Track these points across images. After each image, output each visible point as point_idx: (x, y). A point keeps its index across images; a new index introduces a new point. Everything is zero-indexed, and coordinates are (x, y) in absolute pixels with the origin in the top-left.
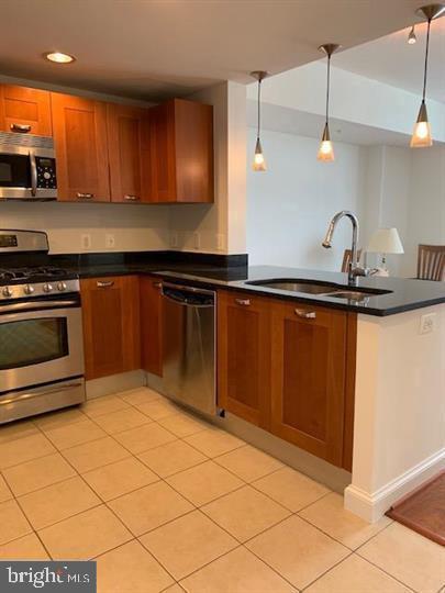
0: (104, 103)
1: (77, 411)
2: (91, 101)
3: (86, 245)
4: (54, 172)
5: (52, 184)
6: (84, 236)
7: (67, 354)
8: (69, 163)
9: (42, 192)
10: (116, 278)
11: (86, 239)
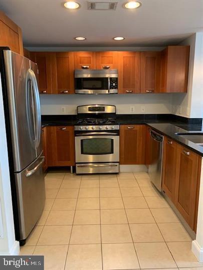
0: (140, 52)
1: (115, 175)
2: (134, 52)
3: (132, 111)
4: (117, 83)
5: (116, 87)
6: (131, 107)
7: (113, 153)
8: (124, 79)
9: (112, 91)
10: (136, 126)
11: (132, 109)
